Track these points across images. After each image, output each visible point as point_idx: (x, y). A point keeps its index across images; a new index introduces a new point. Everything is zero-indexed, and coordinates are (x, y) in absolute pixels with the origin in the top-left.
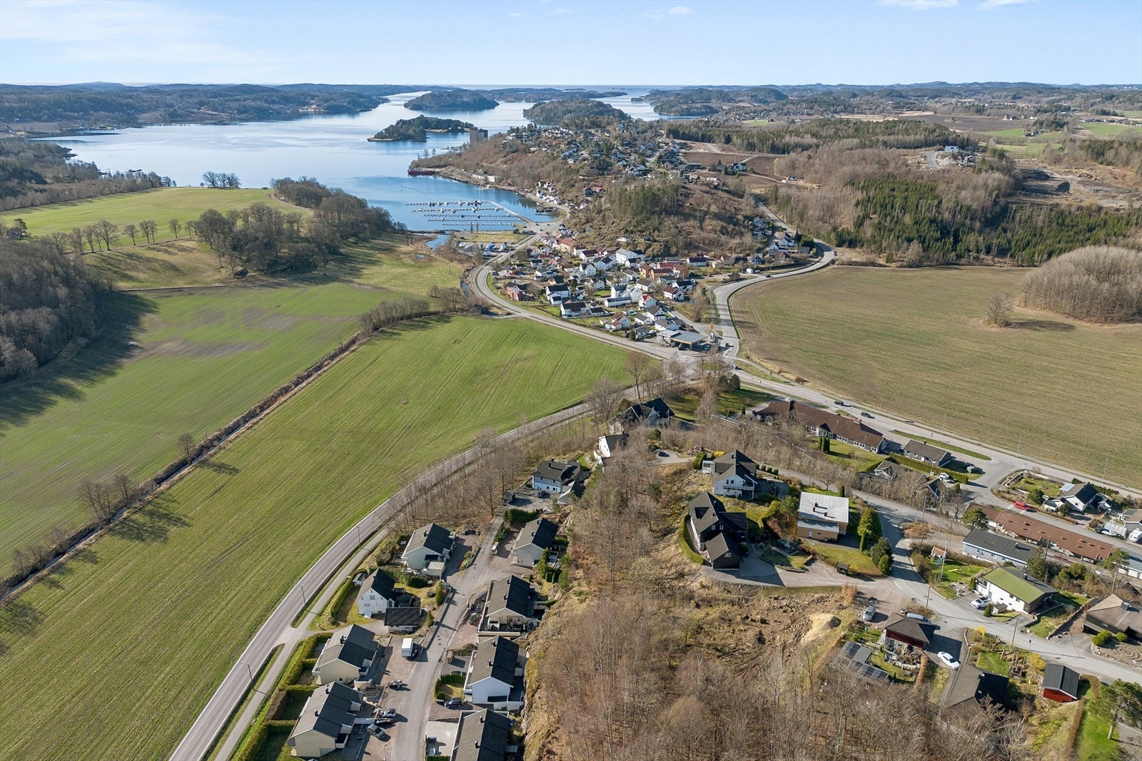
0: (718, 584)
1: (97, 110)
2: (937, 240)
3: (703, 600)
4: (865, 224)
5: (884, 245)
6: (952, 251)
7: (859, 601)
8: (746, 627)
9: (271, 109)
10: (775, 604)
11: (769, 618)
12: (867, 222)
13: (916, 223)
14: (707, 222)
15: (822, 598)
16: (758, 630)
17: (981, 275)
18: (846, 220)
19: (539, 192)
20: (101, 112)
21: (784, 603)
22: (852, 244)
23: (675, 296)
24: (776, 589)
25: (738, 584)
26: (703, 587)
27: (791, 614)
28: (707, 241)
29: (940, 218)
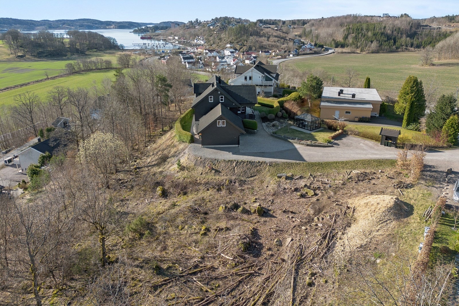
0: (203, 162)
1: (16, 24)
2: (385, 41)
3: (176, 186)
4: (348, 37)
5: (359, 44)
6: (394, 45)
7: (431, 177)
8: (232, 222)
9: (94, 26)
10: (288, 185)
11: (276, 209)
12: (349, 37)
13: (374, 35)
14: (271, 38)
15: (365, 175)
16: (251, 227)
17: (410, 54)
18: (340, 38)
19: (196, 40)
20: (17, 25)
21: (302, 183)
22: (343, 46)
23: (251, 61)
24: (289, 166)
25: (231, 161)
26: (182, 168)
27: (315, 199)
28: (270, 45)
29: (386, 33)
